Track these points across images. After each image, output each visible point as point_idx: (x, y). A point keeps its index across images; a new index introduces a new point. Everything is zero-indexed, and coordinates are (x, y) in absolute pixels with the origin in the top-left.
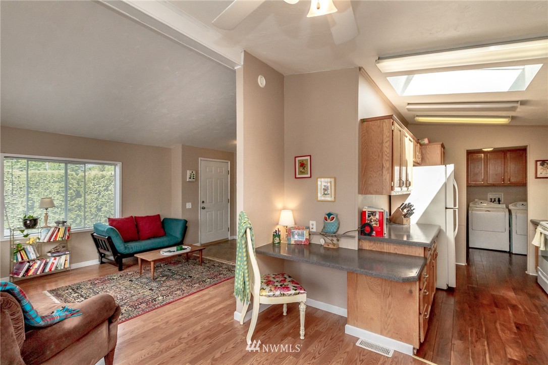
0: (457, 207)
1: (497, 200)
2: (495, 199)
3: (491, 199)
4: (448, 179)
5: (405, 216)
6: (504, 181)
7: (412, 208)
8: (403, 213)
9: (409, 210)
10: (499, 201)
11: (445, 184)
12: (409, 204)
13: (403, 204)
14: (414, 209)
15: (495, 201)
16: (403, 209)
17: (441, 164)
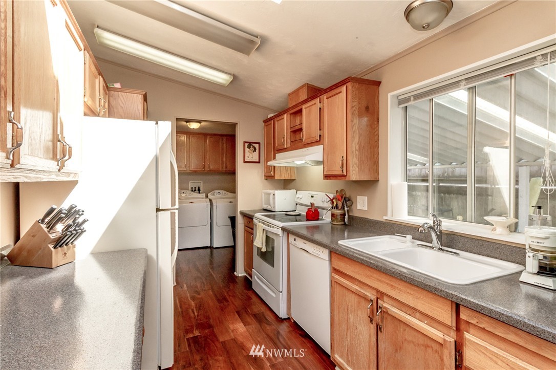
0: (177, 206)
1: (197, 189)
2: (195, 188)
3: (192, 188)
4: (162, 149)
5: (59, 243)
6: (204, 168)
7: (80, 220)
8: (52, 236)
9: (69, 226)
10: (199, 190)
11: (157, 159)
12: (71, 208)
13: (52, 210)
14: (84, 221)
15: (195, 190)
16: (51, 226)
17: (144, 120)
